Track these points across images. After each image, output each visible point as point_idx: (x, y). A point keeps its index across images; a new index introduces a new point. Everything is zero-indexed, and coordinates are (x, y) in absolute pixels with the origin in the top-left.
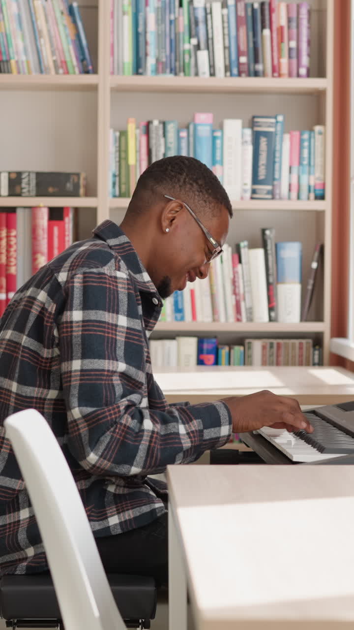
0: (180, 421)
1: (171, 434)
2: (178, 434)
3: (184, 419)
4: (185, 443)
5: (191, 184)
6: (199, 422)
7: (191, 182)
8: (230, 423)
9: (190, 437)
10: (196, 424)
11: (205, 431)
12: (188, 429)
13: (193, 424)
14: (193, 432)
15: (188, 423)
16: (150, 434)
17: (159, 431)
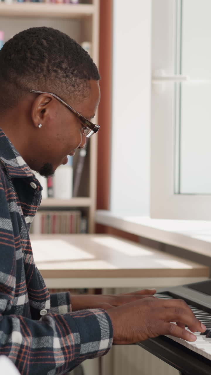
0: (55, 333)
1: (43, 349)
2: (52, 349)
3: (60, 331)
4: (58, 360)
5: (56, 71)
6: (77, 336)
7: (55, 68)
8: (110, 337)
9: (64, 353)
10: (73, 338)
11: (82, 345)
12: (63, 343)
13: (69, 338)
14: (68, 347)
15: (64, 336)
16: (19, 348)
17: (29, 345)
